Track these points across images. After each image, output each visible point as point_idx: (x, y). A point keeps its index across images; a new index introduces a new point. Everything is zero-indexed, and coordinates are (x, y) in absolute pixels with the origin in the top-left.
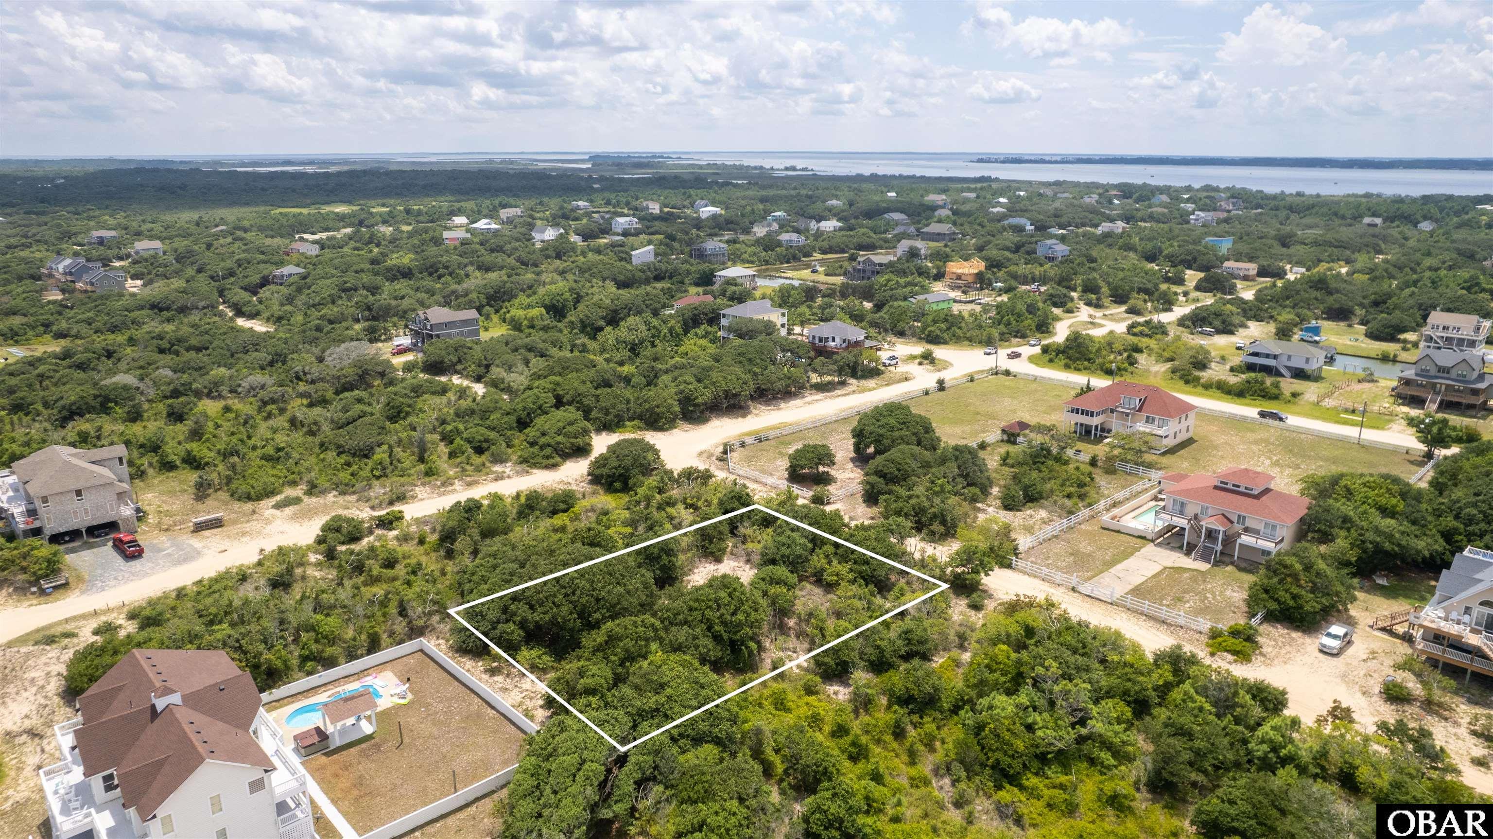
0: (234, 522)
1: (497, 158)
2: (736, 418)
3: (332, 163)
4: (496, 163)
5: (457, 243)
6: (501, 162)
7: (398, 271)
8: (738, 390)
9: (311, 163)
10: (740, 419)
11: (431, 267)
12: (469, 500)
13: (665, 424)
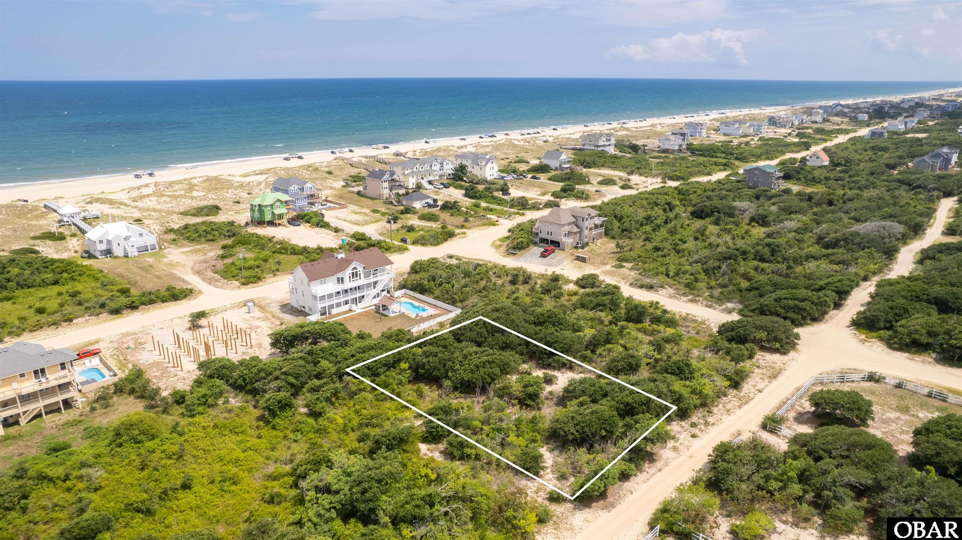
0: (591, 263)
13: (895, 343)
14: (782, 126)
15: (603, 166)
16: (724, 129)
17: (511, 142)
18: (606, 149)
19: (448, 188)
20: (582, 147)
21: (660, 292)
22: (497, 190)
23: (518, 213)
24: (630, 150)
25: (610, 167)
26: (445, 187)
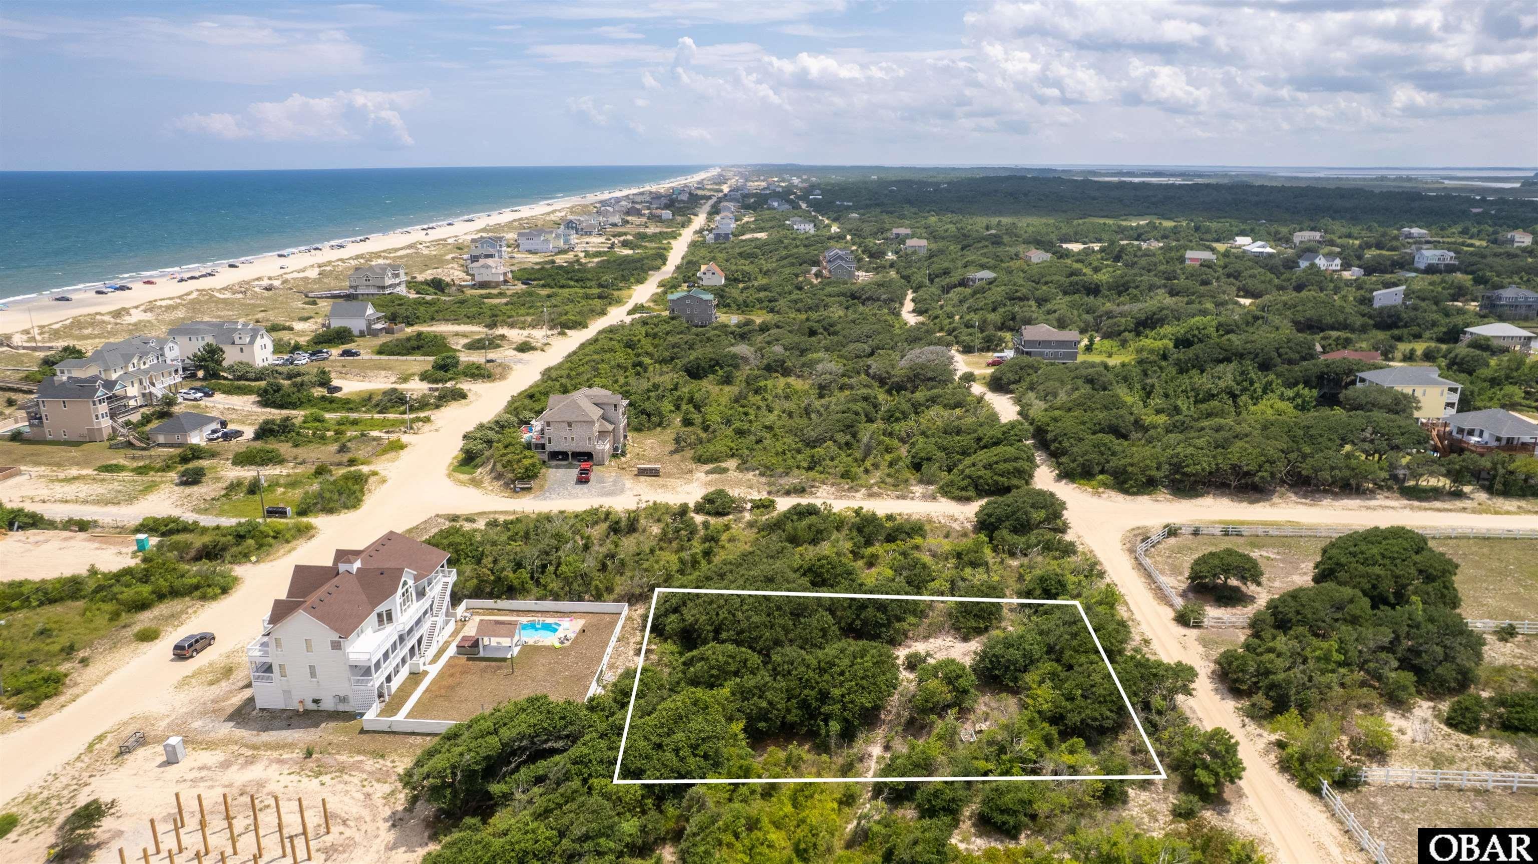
0: (670, 475)
1: (1392, 174)
2: (1241, 501)
3: (1200, 175)
4: (1389, 179)
5: (1197, 264)
6: (1395, 180)
7: (1083, 286)
8: (1253, 467)
9: (1182, 175)
10: (1245, 504)
11: (1123, 285)
12: (809, 505)
13: (1132, 486)
14: (586, 233)
15: (433, 319)
16: (525, 244)
17: (212, 296)
18: (397, 290)
19: (211, 396)
20: (352, 291)
21: (818, 494)
22: (314, 385)
23: (418, 419)
24: (432, 290)
25: (447, 320)
26: (207, 395)
